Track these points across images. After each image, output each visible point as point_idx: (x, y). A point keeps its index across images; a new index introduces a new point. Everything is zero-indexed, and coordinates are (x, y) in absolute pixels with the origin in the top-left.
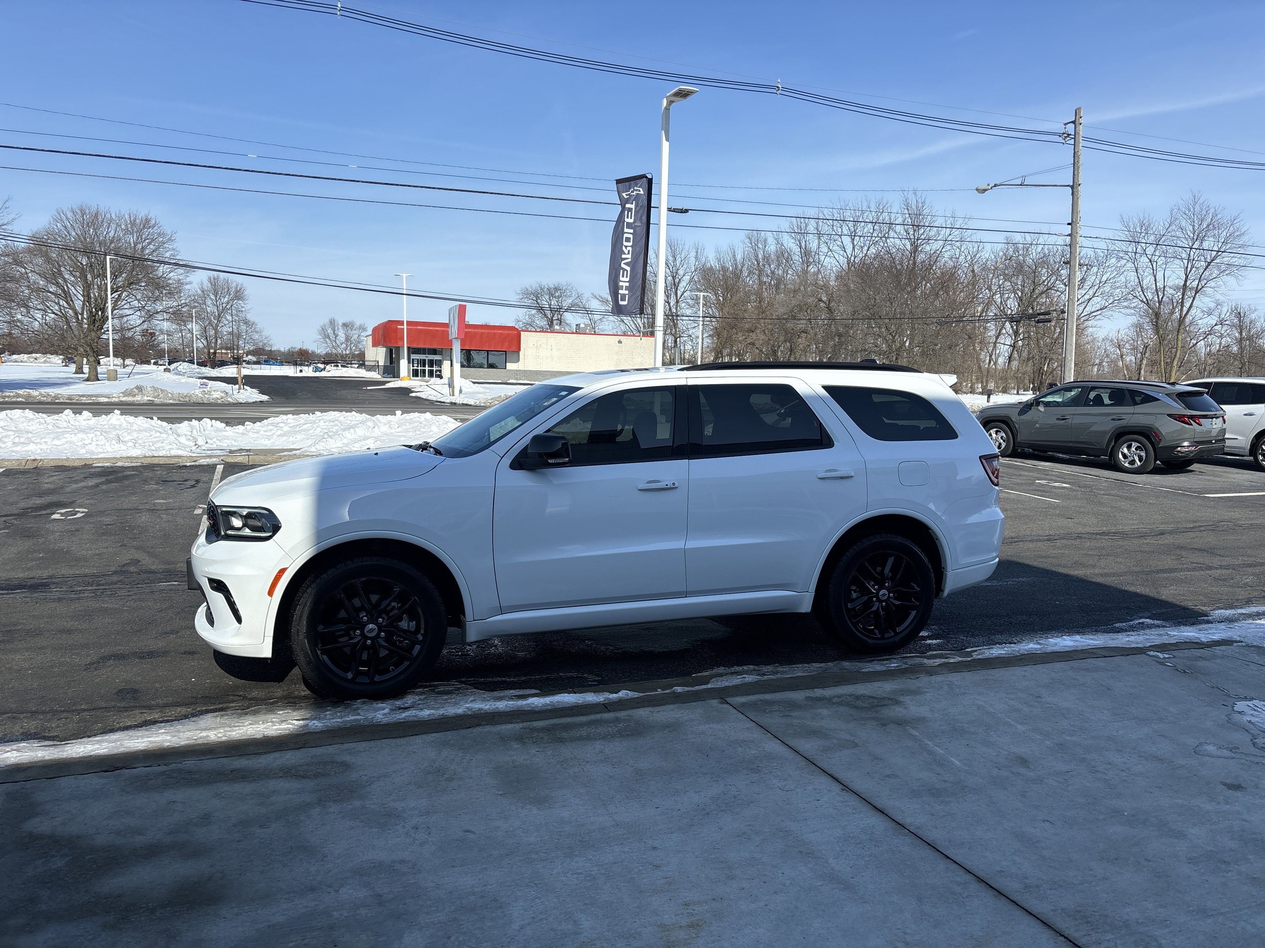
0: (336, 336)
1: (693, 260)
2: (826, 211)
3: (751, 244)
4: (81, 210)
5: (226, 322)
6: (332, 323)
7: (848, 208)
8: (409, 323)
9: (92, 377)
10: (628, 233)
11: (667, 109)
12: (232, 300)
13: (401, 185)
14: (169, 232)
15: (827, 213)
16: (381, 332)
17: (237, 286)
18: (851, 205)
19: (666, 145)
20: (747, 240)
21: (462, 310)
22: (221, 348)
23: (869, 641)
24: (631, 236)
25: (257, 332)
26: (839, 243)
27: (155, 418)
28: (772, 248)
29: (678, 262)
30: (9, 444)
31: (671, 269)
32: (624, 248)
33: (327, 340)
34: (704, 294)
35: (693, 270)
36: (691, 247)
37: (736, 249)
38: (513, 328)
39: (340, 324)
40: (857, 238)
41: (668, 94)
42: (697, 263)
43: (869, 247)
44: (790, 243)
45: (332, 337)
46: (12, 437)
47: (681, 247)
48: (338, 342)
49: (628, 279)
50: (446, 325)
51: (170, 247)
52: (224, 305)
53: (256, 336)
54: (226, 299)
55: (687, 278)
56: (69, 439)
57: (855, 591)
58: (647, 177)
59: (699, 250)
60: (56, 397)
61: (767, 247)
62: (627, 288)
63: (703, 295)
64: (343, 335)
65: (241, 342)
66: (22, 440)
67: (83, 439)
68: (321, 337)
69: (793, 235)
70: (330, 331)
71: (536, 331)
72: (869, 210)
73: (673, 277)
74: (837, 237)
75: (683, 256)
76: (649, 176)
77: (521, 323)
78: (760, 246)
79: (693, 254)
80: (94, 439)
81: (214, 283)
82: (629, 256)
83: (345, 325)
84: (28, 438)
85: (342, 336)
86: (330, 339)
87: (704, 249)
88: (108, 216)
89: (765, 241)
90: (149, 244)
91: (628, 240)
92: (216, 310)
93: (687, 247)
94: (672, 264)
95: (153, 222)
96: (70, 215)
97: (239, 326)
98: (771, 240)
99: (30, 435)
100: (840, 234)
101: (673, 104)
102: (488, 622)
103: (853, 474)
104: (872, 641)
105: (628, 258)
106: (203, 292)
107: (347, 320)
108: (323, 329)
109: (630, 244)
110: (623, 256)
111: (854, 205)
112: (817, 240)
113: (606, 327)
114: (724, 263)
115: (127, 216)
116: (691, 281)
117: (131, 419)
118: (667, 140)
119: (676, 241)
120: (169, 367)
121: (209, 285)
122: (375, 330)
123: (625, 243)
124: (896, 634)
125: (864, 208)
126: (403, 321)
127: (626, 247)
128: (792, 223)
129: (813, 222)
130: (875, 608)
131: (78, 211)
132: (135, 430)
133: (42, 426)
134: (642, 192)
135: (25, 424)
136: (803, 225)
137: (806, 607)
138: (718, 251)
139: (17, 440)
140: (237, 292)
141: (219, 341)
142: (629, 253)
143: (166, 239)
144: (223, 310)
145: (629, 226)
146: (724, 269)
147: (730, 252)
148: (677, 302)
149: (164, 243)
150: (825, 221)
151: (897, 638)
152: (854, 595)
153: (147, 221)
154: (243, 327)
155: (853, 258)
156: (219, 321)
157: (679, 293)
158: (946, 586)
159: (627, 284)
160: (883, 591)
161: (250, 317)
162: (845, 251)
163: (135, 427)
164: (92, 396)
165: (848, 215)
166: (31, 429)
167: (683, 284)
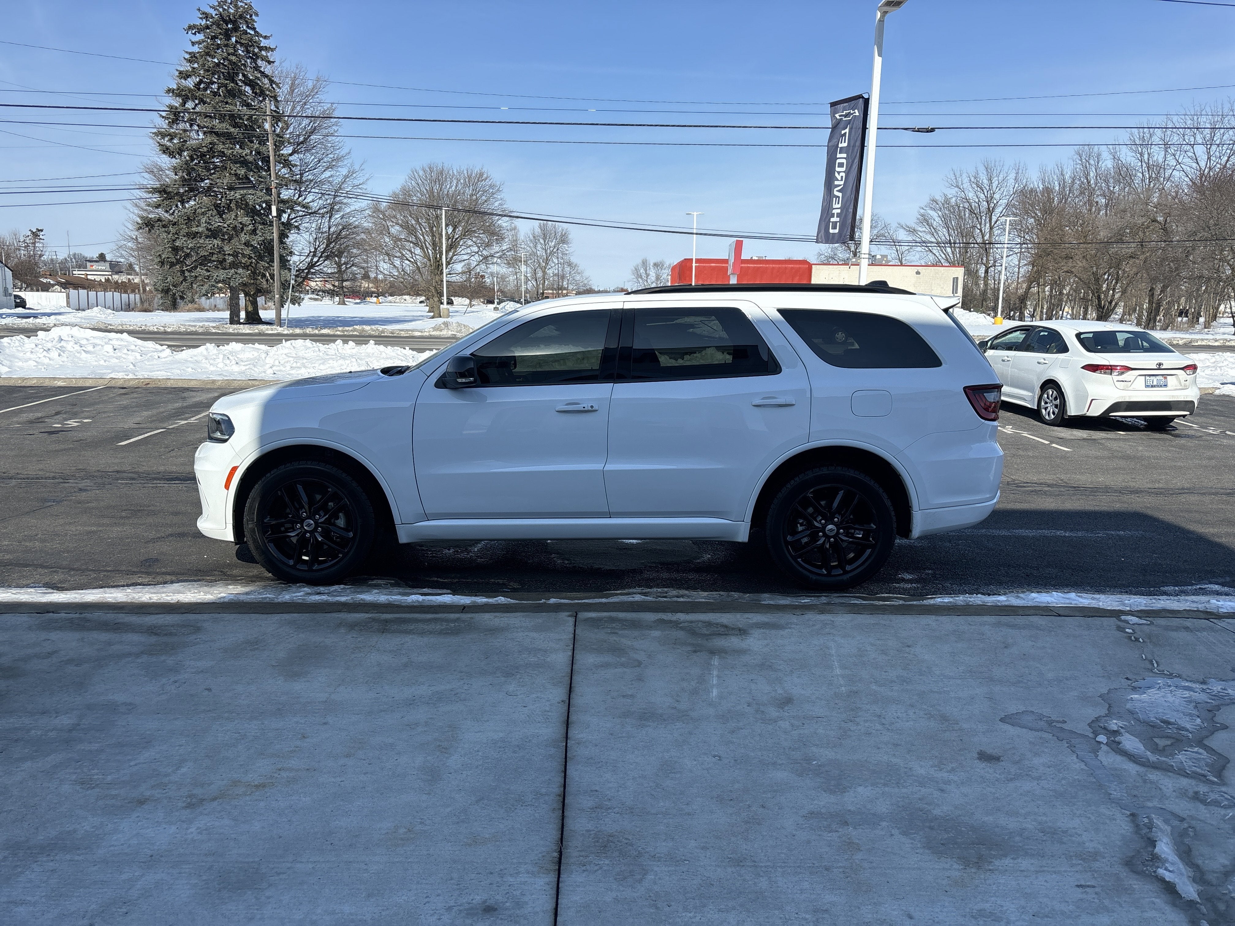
0: (648, 275)
1: (1011, 181)
2: (1175, 119)
3: (1081, 160)
4: (430, 168)
5: (553, 265)
6: (644, 263)
7: (1204, 113)
8: (698, 261)
9: (437, 315)
10: (842, 158)
11: (881, 21)
12: (559, 244)
13: (637, 125)
14: (498, 183)
15: (1177, 121)
16: (677, 270)
17: (563, 230)
18: (1208, 109)
19: (878, 61)
20: (1077, 156)
21: (739, 246)
22: (547, 289)
23: (811, 576)
24: (844, 161)
25: (579, 273)
26: (1190, 154)
27: (407, 348)
28: (1108, 163)
29: (994, 185)
30: (288, 368)
31: (986, 193)
32: (836, 174)
33: (640, 279)
34: (1011, 218)
35: (1012, 193)
36: (1011, 168)
37: (1065, 167)
38: (804, 262)
39: (652, 264)
40: (1214, 148)
41: (880, 5)
42: (1017, 185)
43: (1229, 157)
44: (1128, 157)
45: (644, 275)
46: (292, 362)
47: (999, 169)
48: (649, 281)
49: (839, 206)
50: (726, 261)
51: (499, 197)
52: (551, 249)
53: (578, 278)
54: (553, 243)
55: (1004, 202)
56: (331, 365)
57: (801, 525)
58: (863, 97)
59: (1020, 171)
60: (383, 332)
61: (1100, 163)
62: (838, 215)
63: (1010, 221)
64: (654, 275)
65: (565, 283)
66: (298, 365)
67: (342, 365)
68: (633, 277)
69: (1133, 147)
70: (642, 271)
71: (838, 264)
72: (1231, 113)
73: (988, 202)
74: (1189, 147)
75: (1001, 178)
76: (866, 96)
77: (823, 256)
78: (1092, 162)
79: (1012, 176)
80: (350, 365)
81: (543, 229)
82: (842, 183)
83: (656, 265)
84: (303, 363)
85: (652, 274)
86: (642, 278)
87: (1026, 169)
88: (451, 172)
89: (1099, 156)
90: (483, 195)
91: (841, 165)
92: (544, 254)
93: (1006, 169)
94: (988, 188)
95: (485, 176)
96: (421, 173)
97: (564, 268)
98: (1106, 155)
99: (305, 361)
100: (1192, 143)
101: (888, 15)
102: (417, 526)
103: (794, 403)
104: (814, 577)
105: (840, 185)
106: (534, 237)
107: (657, 260)
108: (636, 269)
109: (844, 169)
110: (836, 183)
111: (1213, 108)
112: (1163, 153)
113: (913, 258)
114: (1049, 183)
115: (465, 172)
116: (1007, 205)
117: (382, 347)
118: (880, 55)
119: (993, 163)
120: (498, 306)
121: (539, 230)
122: (673, 269)
123: (838, 169)
124: (846, 572)
125: (1226, 111)
126: (692, 259)
127: (839, 173)
128: (1132, 134)
129: (1158, 132)
130: (821, 542)
131: (428, 170)
132: (383, 358)
133: (315, 354)
134: (857, 114)
135: (303, 352)
136: (1147, 135)
137: (743, 535)
138: (1043, 172)
139: (294, 365)
140: (562, 236)
141: (546, 283)
142: (842, 180)
143: (494, 190)
144: (551, 253)
145: (842, 150)
146: (1048, 190)
147: (1057, 171)
148: (991, 228)
149: (493, 194)
150: (1174, 130)
151: (845, 577)
152: (800, 528)
153: (481, 175)
154: (567, 269)
155: (1207, 170)
156: (547, 264)
157: (994, 219)
158: (914, 526)
159: (839, 211)
160: (830, 527)
161: (574, 260)
162: (1198, 163)
163: (384, 355)
164: (410, 330)
165: (1205, 121)
166: (306, 355)
167: (998, 210)
